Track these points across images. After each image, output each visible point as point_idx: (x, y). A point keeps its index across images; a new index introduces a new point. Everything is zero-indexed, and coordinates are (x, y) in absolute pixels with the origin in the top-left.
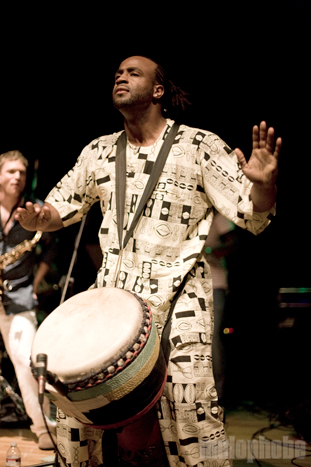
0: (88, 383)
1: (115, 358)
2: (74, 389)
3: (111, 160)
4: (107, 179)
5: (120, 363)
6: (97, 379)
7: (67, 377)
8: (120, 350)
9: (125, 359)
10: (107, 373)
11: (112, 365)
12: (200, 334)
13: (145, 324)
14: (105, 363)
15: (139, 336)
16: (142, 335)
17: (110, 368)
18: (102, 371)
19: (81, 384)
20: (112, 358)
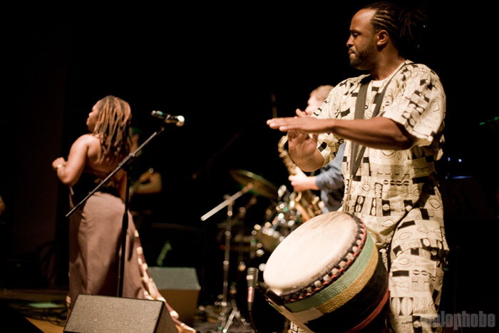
0: (298, 295)
1: (322, 274)
2: (289, 301)
3: (354, 95)
4: (348, 112)
5: (326, 278)
6: (306, 292)
7: (285, 290)
8: (327, 266)
9: (330, 275)
10: (314, 287)
11: (318, 279)
12: (422, 240)
13: (355, 244)
14: (313, 278)
15: (346, 255)
16: (350, 254)
17: (317, 283)
18: (310, 285)
19: (294, 296)
20: (319, 274)
